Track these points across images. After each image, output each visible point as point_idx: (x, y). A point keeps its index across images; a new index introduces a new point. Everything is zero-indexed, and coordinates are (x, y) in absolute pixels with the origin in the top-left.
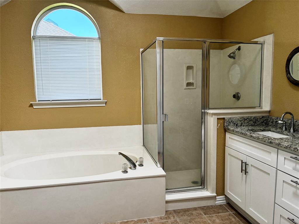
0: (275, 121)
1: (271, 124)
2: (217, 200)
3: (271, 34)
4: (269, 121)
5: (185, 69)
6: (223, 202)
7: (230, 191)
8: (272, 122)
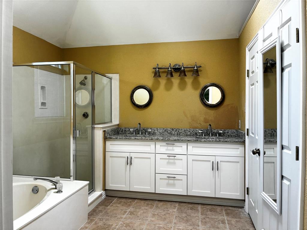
0: (124, 130)
2: (103, 195)
3: (118, 74)
5: (40, 89)
7: (111, 184)
8: (122, 131)
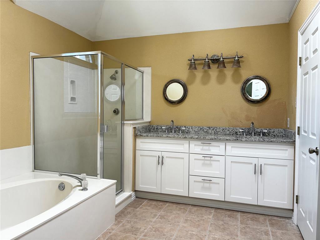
0: (156, 128)
1: (153, 130)
2: (132, 196)
3: (150, 67)
4: (151, 129)
5: (69, 83)
6: (134, 198)
7: (141, 185)
8: (154, 129)
